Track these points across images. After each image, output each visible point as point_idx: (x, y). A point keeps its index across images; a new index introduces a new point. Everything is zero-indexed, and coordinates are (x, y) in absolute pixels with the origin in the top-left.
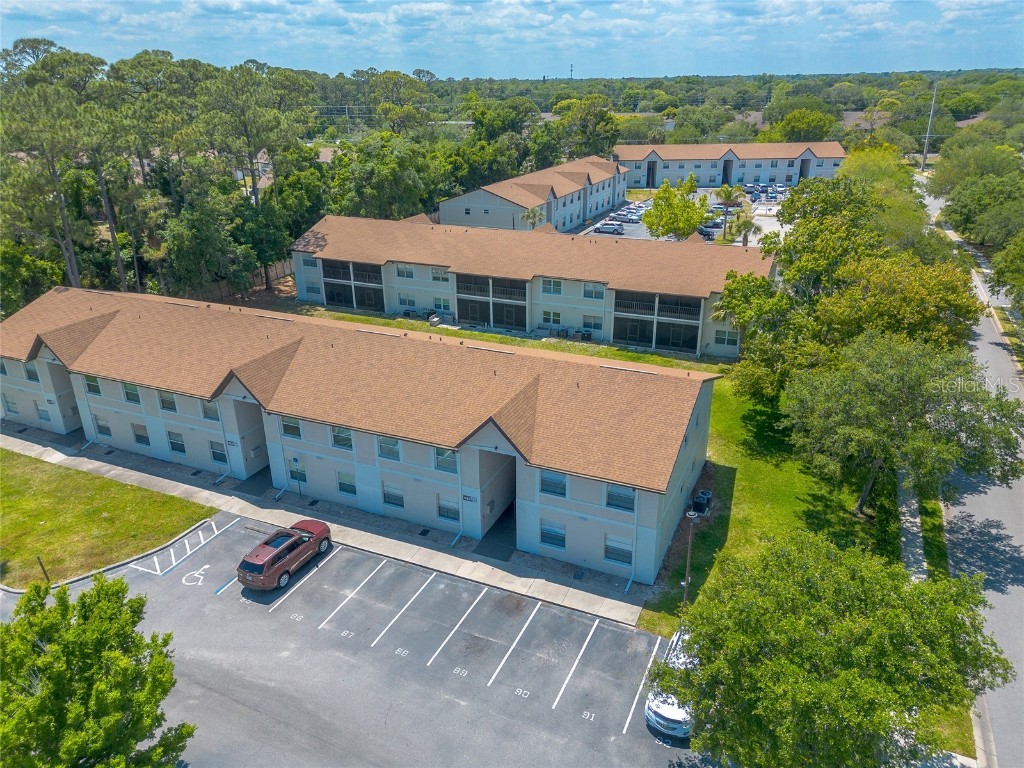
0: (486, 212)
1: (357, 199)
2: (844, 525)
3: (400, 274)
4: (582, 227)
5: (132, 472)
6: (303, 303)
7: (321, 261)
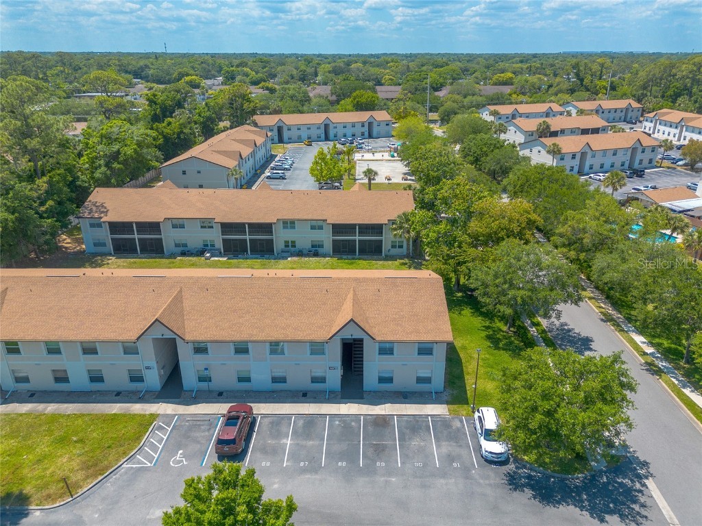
0: (184, 173)
1: (108, 172)
2: (506, 339)
3: (174, 226)
4: (256, 175)
5: (66, 405)
6: (95, 255)
7: (107, 224)
